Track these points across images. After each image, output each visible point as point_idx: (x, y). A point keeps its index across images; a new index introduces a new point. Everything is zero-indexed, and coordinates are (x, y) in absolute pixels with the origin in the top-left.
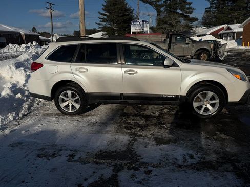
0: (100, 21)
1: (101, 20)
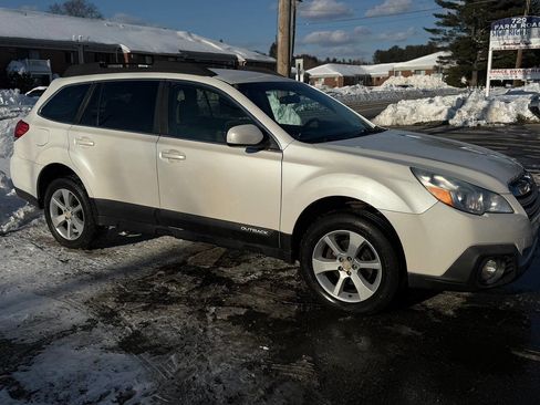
0: (438, 24)
1: (440, 20)
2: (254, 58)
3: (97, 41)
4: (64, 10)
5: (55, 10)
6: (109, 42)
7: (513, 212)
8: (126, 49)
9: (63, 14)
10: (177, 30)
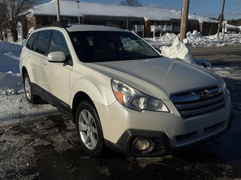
2: (207, 21)
3: (134, 16)
4: (126, 3)
5: (123, 4)
6: (139, 16)
7: (170, 112)
8: (146, 19)
9: (125, 5)
10: (171, 9)
